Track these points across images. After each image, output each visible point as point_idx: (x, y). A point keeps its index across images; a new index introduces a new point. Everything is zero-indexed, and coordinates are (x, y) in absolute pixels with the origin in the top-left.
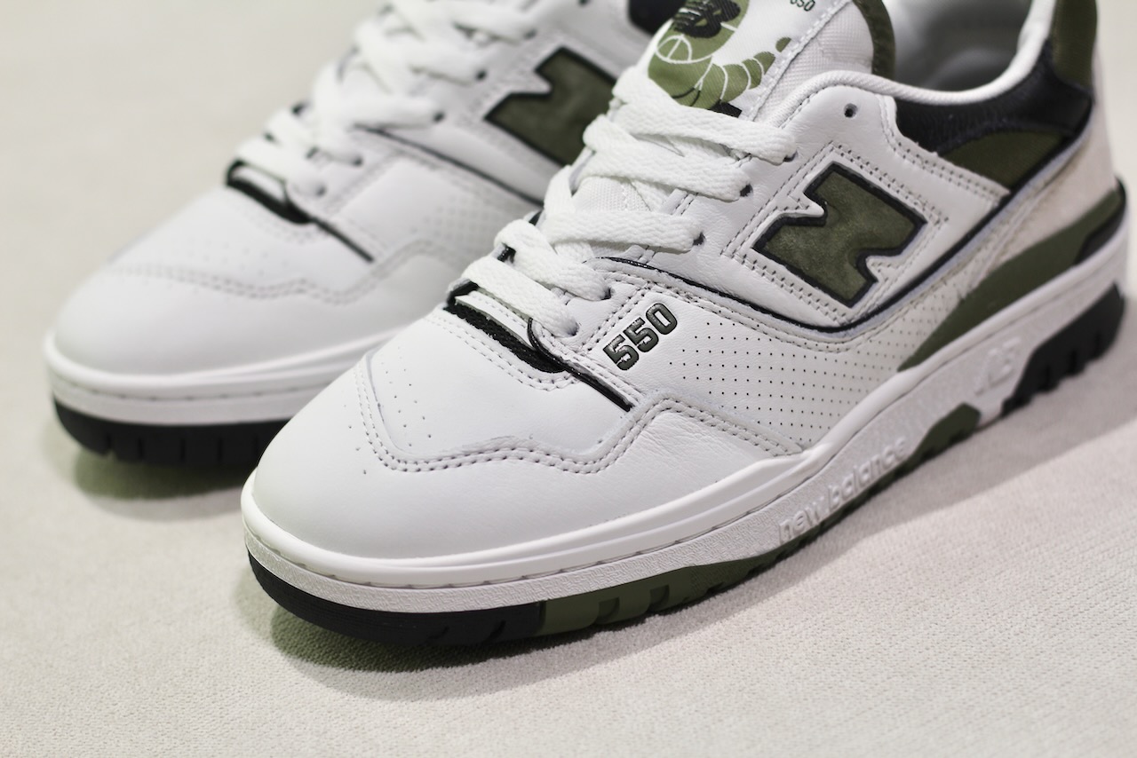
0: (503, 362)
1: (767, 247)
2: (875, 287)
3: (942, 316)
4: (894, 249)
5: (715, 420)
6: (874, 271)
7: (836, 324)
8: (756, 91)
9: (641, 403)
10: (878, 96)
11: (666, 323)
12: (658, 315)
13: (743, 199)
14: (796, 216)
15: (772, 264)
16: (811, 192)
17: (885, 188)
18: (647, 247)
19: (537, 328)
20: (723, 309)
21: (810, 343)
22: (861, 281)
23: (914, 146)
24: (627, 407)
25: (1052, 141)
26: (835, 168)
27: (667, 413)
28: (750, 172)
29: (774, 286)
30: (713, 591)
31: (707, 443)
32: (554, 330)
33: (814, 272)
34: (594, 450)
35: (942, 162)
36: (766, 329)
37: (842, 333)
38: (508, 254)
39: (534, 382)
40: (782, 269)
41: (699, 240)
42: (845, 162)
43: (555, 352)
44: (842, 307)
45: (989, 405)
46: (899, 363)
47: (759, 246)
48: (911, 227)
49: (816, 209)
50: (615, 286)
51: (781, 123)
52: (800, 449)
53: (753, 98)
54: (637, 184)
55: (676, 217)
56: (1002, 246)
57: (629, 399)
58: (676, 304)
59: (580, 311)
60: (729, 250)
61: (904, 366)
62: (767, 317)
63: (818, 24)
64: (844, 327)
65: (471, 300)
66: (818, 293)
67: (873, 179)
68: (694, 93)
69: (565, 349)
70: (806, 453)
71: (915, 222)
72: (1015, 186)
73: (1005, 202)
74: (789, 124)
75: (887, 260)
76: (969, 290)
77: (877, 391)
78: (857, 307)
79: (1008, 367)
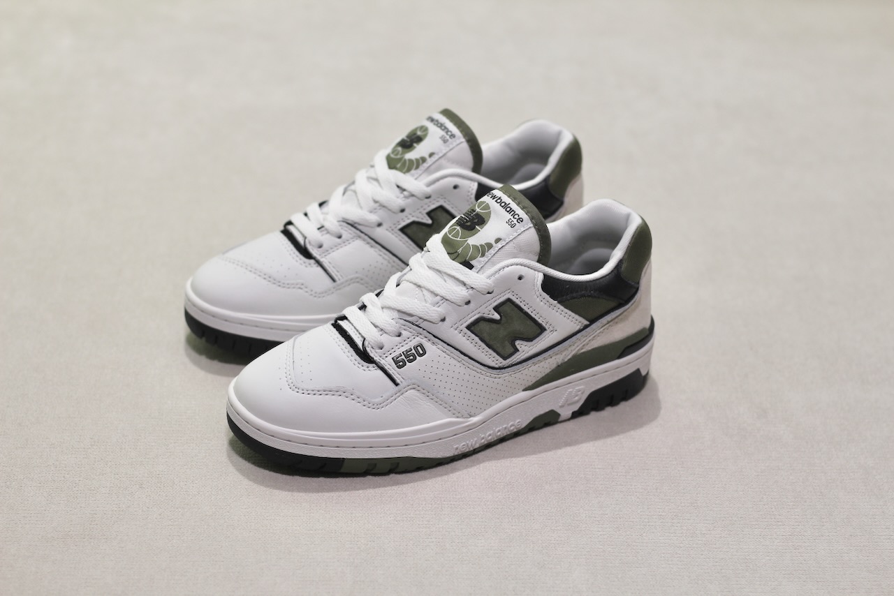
0: (349, 354)
1: (472, 328)
2: (518, 353)
3: (548, 371)
4: (530, 339)
5: (434, 397)
6: (518, 347)
7: (497, 366)
8: (482, 259)
9: (403, 383)
10: (536, 272)
11: (421, 352)
12: (419, 348)
13: (466, 306)
14: (487, 318)
15: (473, 336)
16: (496, 309)
17: (530, 313)
18: (421, 318)
19: (366, 343)
20: (447, 351)
21: (483, 372)
22: (512, 350)
23: (547, 297)
24: (397, 385)
25: (613, 304)
26: (509, 300)
27: (412, 391)
28: (470, 295)
29: (472, 345)
30: (419, 469)
31: (427, 406)
32: (373, 346)
33: (491, 343)
34: (379, 400)
35: (559, 305)
36: (465, 363)
37: (498, 371)
38: (363, 307)
39: (360, 366)
40: (477, 339)
41: (443, 320)
42: (514, 299)
43: (372, 355)
44: (501, 360)
45: (566, 413)
46: (523, 387)
47: (468, 327)
48: (539, 331)
49: (497, 316)
50: (404, 333)
51: (489, 277)
52: (469, 416)
53: (480, 262)
54: (423, 290)
55: (435, 308)
56: (581, 345)
57: (398, 381)
58: (427, 345)
59: (385, 339)
60: (455, 327)
61: (525, 390)
62: (466, 358)
63: (516, 234)
64: (500, 368)
65: (343, 324)
66: (491, 351)
67: (525, 308)
68: (457, 254)
69: (376, 355)
70: (472, 418)
71: (541, 329)
72: (592, 321)
73: (586, 327)
74: (493, 278)
75: (525, 343)
76: (562, 362)
77: (511, 397)
78: (508, 360)
79: (577, 398)
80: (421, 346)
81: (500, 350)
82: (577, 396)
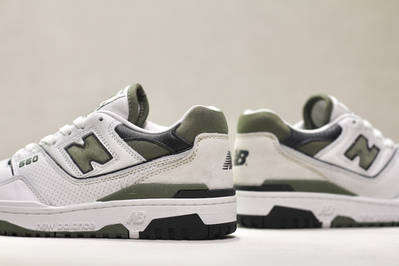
2: (93, 171)
4: (102, 163)
5: (31, 187)
6: (93, 166)
10: (118, 121)
11: (35, 160)
12: (35, 158)
13: (68, 135)
15: (66, 154)
16: (84, 138)
20: (49, 161)
21: (67, 178)
22: (89, 168)
23: (117, 135)
25: (166, 152)
26: (92, 134)
27: (21, 180)
29: (64, 159)
35: (124, 142)
36: (56, 169)
37: (77, 180)
40: (68, 156)
41: (54, 144)
42: (95, 133)
43: (12, 161)
44: (81, 173)
45: (134, 231)
46: (98, 199)
47: (66, 148)
48: (108, 158)
49: (82, 143)
50: (34, 150)
52: (50, 204)
56: (141, 177)
57: (15, 173)
58: (40, 157)
59: (24, 153)
60: (59, 147)
61: (98, 201)
62: (59, 167)
64: (79, 178)
66: (75, 166)
70: (51, 206)
71: (110, 157)
72: (149, 160)
73: (144, 162)
75: (98, 164)
76: (126, 186)
77: (87, 203)
78: (85, 175)
81: (81, 166)
82: (140, 218)
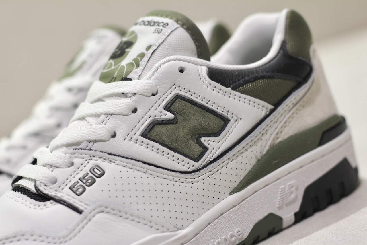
0: (23, 201)
1: (148, 136)
2: (208, 152)
3: (249, 167)
4: (216, 134)
5: (128, 216)
6: (206, 144)
7: (190, 170)
8: (138, 69)
9: (87, 209)
10: (199, 66)
12: (95, 170)
13: (133, 114)
14: (161, 120)
15: (151, 143)
16: (168, 108)
17: (205, 104)
18: (90, 142)
19: (38, 183)
20: (128, 165)
21: (176, 179)
22: (200, 150)
23: (218, 85)
24: (80, 212)
25: (291, 84)
26: (178, 97)
27: (101, 214)
28: (135, 101)
29: (153, 152)
31: (124, 227)
32: (46, 182)
33: (174, 146)
34: (64, 233)
35: (234, 92)
36: (151, 172)
37: (193, 174)
38: (35, 161)
39: (36, 207)
40: (157, 145)
41: (114, 136)
42: (182, 93)
43: (46, 192)
44: (192, 162)
45: (288, 216)
46: (230, 190)
47: (144, 135)
48: (223, 123)
49: (170, 116)
50: (75, 161)
51: (149, 78)
52: (176, 229)
53: (136, 73)
54: (87, 118)
55: (103, 125)
56: (275, 133)
57: (81, 208)
58: (104, 165)
60: (128, 138)
61: (232, 193)
62: (152, 167)
63: (164, 37)
64: (194, 171)
65: (21, 182)
66: (177, 155)
67: (199, 100)
68: (114, 78)
69: (51, 190)
70: (180, 231)
71: (225, 121)
72: (277, 105)
73: (272, 111)
74: (152, 78)
75: (212, 139)
76: (261, 155)
77: (219, 204)
78: (200, 162)
79: (293, 196)
80: (98, 167)
81: (186, 152)
82: (292, 193)
